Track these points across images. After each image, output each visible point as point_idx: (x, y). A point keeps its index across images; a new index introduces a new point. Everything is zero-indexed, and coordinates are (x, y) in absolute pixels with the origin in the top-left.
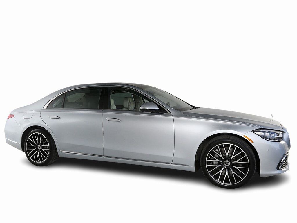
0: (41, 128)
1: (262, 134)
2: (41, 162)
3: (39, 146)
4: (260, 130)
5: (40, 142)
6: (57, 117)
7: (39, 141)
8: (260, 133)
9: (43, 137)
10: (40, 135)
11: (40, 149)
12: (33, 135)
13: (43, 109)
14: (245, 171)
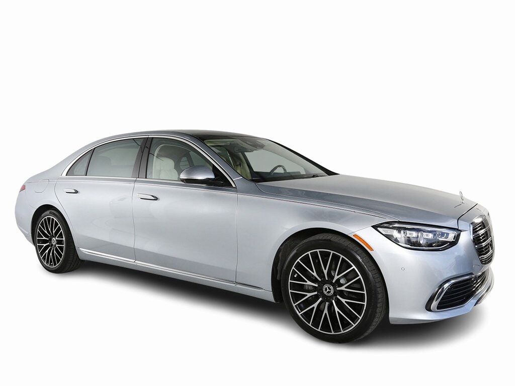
2: (54, 267)
3: (53, 239)
4: (391, 225)
5: (54, 232)
6: (74, 191)
7: (52, 230)
8: (389, 232)
9: (56, 224)
10: (53, 220)
11: (54, 244)
12: (45, 220)
13: (60, 177)
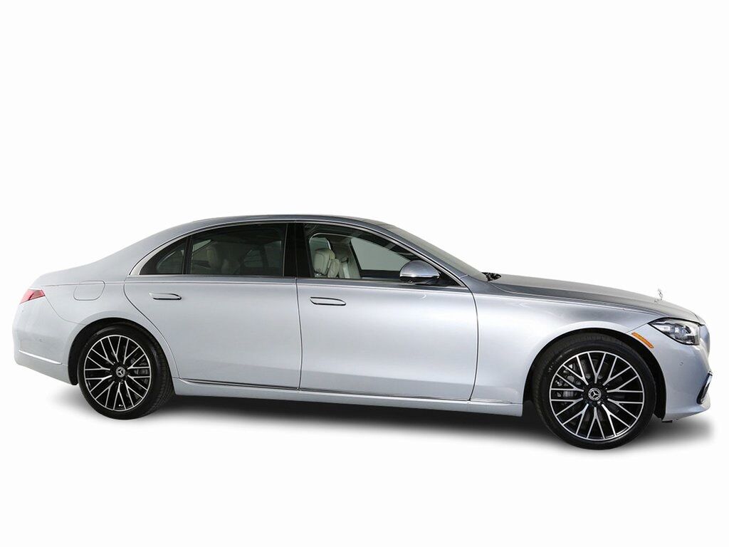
0: (124, 323)
1: (668, 329)
2: (126, 410)
3: (119, 368)
4: (664, 321)
5: (125, 358)
6: (175, 297)
7: (121, 357)
8: (665, 328)
9: (132, 346)
10: (124, 341)
11: (122, 376)
12: (106, 342)
13: (128, 276)
14: (635, 409)
